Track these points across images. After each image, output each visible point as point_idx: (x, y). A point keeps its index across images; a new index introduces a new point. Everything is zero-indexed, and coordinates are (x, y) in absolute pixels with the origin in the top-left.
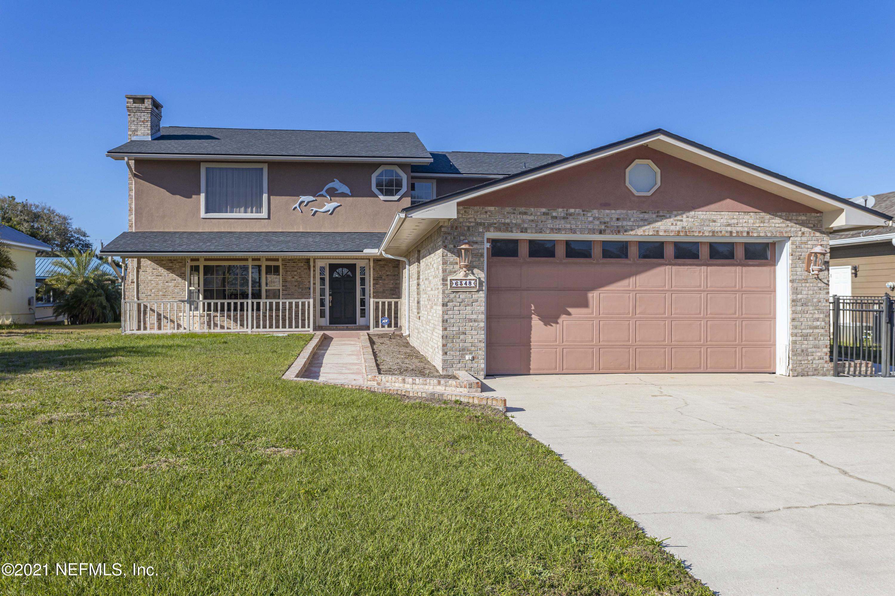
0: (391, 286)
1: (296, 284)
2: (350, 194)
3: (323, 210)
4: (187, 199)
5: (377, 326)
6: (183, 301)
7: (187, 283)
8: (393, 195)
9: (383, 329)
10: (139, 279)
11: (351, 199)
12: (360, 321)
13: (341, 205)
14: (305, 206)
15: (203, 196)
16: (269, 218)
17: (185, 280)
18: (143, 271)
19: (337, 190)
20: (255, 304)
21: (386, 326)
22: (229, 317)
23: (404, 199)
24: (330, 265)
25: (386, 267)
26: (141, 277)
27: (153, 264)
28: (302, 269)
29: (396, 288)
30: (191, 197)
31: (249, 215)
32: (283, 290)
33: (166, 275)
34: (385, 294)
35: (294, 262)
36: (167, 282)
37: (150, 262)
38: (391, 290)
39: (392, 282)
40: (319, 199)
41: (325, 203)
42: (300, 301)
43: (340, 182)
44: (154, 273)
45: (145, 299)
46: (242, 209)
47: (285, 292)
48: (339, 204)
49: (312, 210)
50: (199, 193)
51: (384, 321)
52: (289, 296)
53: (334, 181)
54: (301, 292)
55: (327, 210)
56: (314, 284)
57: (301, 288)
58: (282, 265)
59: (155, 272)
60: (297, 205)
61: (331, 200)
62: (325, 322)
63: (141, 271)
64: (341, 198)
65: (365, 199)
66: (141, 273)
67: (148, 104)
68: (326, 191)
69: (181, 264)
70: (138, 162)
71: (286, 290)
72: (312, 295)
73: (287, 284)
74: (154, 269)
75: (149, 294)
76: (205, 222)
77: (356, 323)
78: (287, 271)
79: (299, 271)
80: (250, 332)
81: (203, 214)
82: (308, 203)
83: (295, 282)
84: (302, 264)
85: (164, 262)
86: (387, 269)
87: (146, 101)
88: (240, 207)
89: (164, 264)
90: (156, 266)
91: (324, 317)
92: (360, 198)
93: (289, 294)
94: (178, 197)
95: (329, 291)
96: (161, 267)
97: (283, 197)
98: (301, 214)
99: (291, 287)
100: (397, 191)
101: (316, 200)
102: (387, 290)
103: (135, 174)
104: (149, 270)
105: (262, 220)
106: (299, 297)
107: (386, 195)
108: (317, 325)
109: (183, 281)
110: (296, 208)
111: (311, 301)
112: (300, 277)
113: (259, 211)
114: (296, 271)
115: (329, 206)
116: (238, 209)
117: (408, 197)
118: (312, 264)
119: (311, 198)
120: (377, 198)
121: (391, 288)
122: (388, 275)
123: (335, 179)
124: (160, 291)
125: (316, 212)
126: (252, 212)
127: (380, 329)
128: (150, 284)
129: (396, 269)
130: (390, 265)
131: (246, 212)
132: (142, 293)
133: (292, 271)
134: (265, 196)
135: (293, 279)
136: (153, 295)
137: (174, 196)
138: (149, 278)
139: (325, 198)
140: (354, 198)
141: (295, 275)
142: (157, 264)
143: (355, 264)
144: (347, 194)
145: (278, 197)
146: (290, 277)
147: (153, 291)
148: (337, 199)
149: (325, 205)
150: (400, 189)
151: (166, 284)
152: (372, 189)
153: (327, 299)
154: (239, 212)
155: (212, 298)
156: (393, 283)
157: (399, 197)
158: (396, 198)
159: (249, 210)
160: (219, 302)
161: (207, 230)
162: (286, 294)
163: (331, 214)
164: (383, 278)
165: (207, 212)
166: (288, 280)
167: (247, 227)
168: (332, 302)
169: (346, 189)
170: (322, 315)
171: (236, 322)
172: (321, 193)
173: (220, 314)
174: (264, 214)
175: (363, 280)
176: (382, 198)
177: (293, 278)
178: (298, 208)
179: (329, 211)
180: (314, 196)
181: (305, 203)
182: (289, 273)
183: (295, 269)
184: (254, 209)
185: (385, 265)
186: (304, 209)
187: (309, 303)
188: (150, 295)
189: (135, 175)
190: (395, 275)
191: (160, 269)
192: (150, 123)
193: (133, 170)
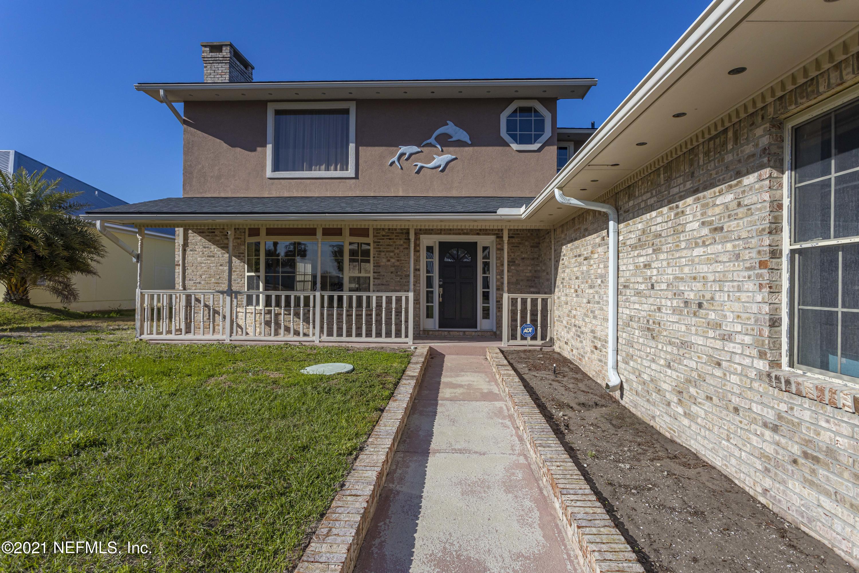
0: (528, 274)
1: (393, 269)
2: (470, 142)
3: (432, 165)
4: (250, 153)
5: (514, 337)
6: (222, 293)
7: (246, 266)
8: (530, 143)
9: (524, 342)
10: (186, 261)
11: (471, 149)
12: (483, 324)
13: (456, 159)
14: (407, 160)
15: (269, 148)
16: (357, 177)
17: (244, 262)
18: (191, 250)
19: (451, 137)
20: (326, 298)
21: (529, 338)
22: (297, 315)
23: (547, 148)
24: (441, 243)
25: (521, 246)
26: (189, 258)
27: (204, 240)
28: (401, 248)
29: (536, 277)
30: (255, 150)
31: (332, 173)
32: (374, 278)
33: (221, 256)
34: (519, 286)
35: (390, 239)
36: (221, 265)
37: (200, 238)
38: (528, 280)
39: (530, 268)
40: (426, 150)
41: (435, 156)
42: (394, 296)
43: (456, 125)
44: (205, 253)
45: (194, 288)
46: (323, 167)
47: (377, 282)
48: (454, 157)
49: (416, 165)
50: (264, 145)
51: (526, 331)
52: (383, 287)
53: (447, 124)
54: (399, 282)
55: (437, 164)
56: (417, 270)
57: (399, 276)
58: (374, 242)
59: (207, 252)
60: (395, 159)
61: (442, 151)
62: (432, 324)
63: (188, 249)
64: (457, 149)
65: (490, 149)
66: (188, 252)
67: (226, 52)
68: (436, 139)
69: (239, 241)
70: (189, 105)
71: (379, 279)
72: (412, 287)
73: (380, 270)
74: (205, 247)
75: (198, 281)
76: (272, 184)
77: (476, 327)
78: (380, 251)
79: (397, 251)
80: (317, 342)
81: (269, 173)
82: (411, 155)
83: (392, 266)
84: (402, 242)
85: (218, 238)
86: (522, 250)
87: (224, 48)
88: (321, 165)
89: (218, 241)
90: (207, 243)
91: (432, 317)
92: (484, 148)
93: (382, 285)
94: (238, 150)
95: (440, 281)
96: (214, 244)
97: (377, 148)
98: (400, 171)
99: (385, 274)
100: (537, 138)
101: (422, 152)
102: (522, 280)
103: (184, 120)
104: (199, 248)
105: (347, 181)
106: (397, 288)
107: (521, 143)
108: (422, 329)
109: (242, 264)
110: (393, 162)
111: (411, 295)
112: (398, 261)
113: (345, 167)
114: (393, 252)
115: (440, 160)
116: (318, 167)
117: (552, 144)
118: (412, 237)
119: (415, 149)
120: (508, 148)
121: (528, 277)
122: (523, 259)
123: (448, 122)
124: (213, 277)
125: (422, 168)
126: (336, 170)
127: (519, 342)
128: (199, 268)
129: (536, 249)
130: (527, 243)
131: (327, 169)
132: (190, 280)
133: (387, 251)
134: (352, 147)
135: (389, 263)
136: (203, 282)
137: (234, 149)
138: (199, 259)
139: (435, 149)
140: (476, 148)
141: (392, 257)
142: (210, 241)
143: (476, 243)
144: (466, 142)
145: (370, 148)
146: (384, 260)
147: (203, 277)
148: (451, 149)
149: (434, 159)
150: (543, 134)
151: (221, 268)
152: (502, 135)
153: (437, 290)
154: (319, 170)
155: (276, 289)
156: (531, 271)
157: (539, 145)
158: (535, 146)
159: (332, 167)
160: (283, 294)
161: (274, 194)
162: (379, 285)
163: (443, 171)
164: (517, 262)
165: (276, 168)
166: (382, 264)
167: (327, 190)
168: (443, 296)
169: (463, 136)
170: (429, 315)
171: (308, 323)
172: (428, 141)
173: (285, 310)
174: (351, 172)
175: (486, 265)
176: (515, 146)
177: (389, 261)
178: (397, 163)
179: (439, 166)
180: (419, 146)
181: (407, 156)
182: (383, 254)
183: (391, 248)
184: (339, 167)
185: (520, 243)
186: (405, 164)
187: (407, 298)
188: (200, 283)
189: (185, 122)
190: (533, 259)
191: (213, 247)
192: (228, 76)
193: (182, 114)
